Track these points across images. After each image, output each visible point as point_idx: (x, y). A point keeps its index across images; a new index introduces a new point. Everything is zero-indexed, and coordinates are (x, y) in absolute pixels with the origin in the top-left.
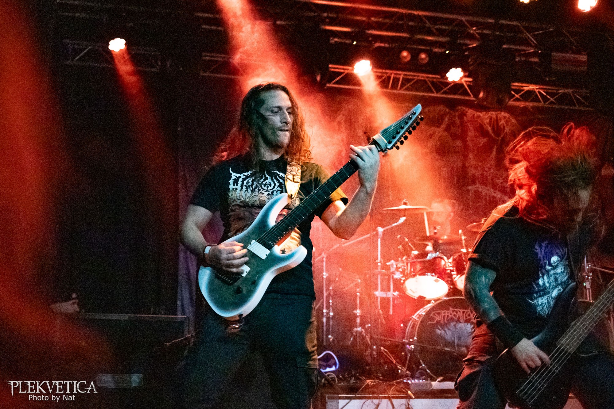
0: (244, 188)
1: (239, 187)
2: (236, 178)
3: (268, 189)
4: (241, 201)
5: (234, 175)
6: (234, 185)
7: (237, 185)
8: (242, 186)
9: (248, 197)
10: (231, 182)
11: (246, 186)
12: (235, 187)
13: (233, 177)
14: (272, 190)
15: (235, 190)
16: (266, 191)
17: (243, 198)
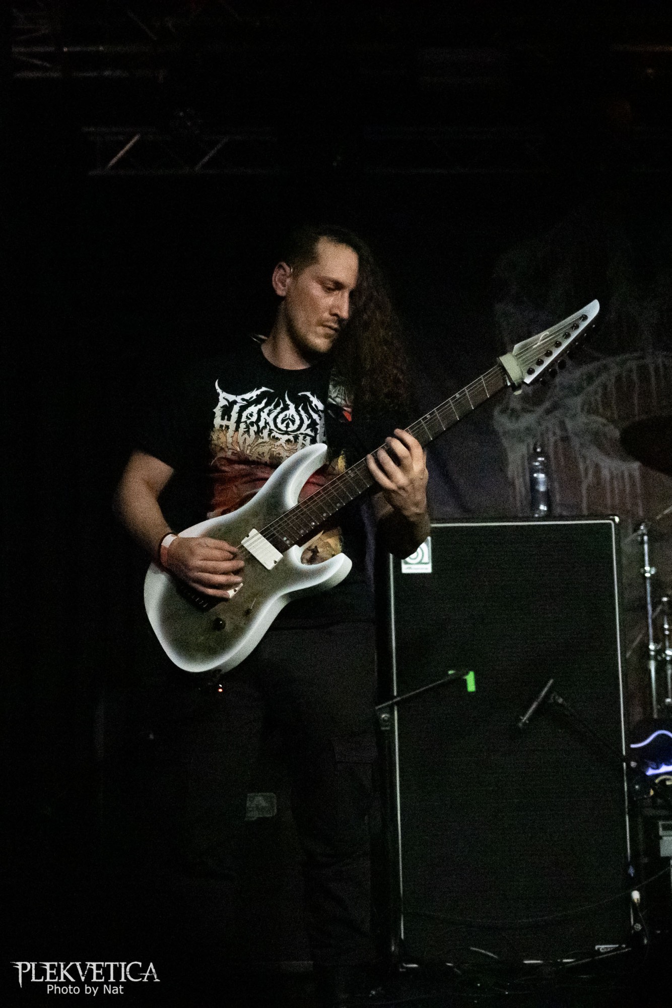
2: (227, 403)
9: (249, 445)
14: (296, 433)
15: (224, 428)
16: (283, 434)
17: (239, 447)
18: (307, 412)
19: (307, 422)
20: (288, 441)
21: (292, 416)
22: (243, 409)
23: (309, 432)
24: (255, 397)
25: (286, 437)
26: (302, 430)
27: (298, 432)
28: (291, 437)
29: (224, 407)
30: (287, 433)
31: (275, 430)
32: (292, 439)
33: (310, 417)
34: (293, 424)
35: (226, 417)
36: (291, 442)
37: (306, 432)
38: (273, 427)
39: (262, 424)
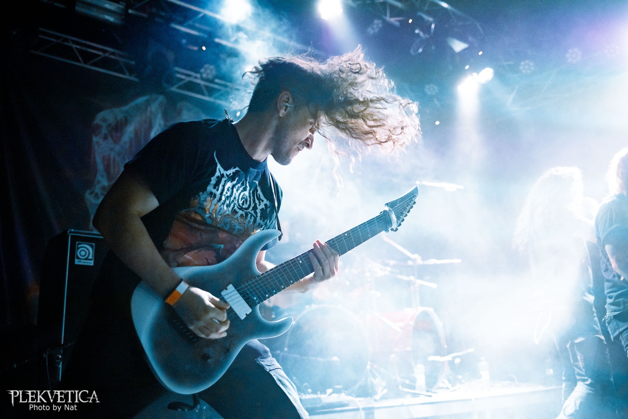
0: (223, 198)
1: (218, 193)
2: (219, 175)
4: (212, 217)
5: (219, 169)
6: (214, 188)
8: (221, 194)
9: (221, 215)
14: (246, 211)
15: (213, 196)
16: (240, 209)
17: (215, 214)
19: (252, 205)
20: (242, 215)
21: (247, 196)
23: (253, 212)
24: (232, 174)
25: (241, 212)
26: (250, 210)
27: (248, 211)
29: (218, 177)
31: (237, 205)
32: (244, 215)
34: (246, 203)
36: (244, 216)
39: (232, 198)
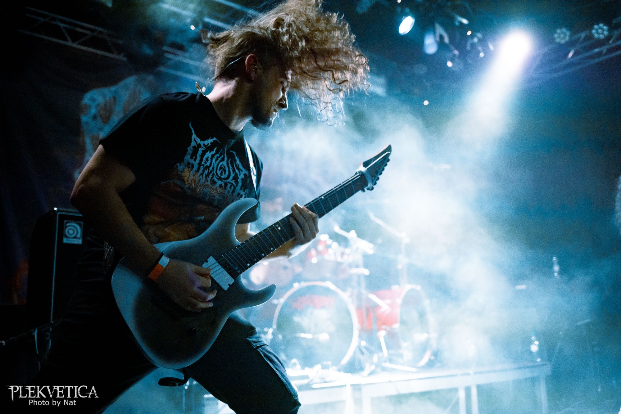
0: (202, 168)
1: (196, 163)
2: (196, 145)
3: (222, 177)
4: (191, 187)
5: (195, 139)
6: (191, 158)
7: (195, 160)
8: (200, 164)
9: (200, 185)
10: (190, 149)
11: (203, 165)
12: (192, 161)
13: (193, 144)
14: (225, 181)
17: (195, 185)
18: (233, 166)
22: (204, 153)
26: (229, 180)
28: (222, 183)
30: (220, 179)
31: (216, 175)
33: (234, 171)
34: (225, 173)
35: (194, 157)
37: (232, 182)
38: (215, 172)
